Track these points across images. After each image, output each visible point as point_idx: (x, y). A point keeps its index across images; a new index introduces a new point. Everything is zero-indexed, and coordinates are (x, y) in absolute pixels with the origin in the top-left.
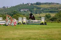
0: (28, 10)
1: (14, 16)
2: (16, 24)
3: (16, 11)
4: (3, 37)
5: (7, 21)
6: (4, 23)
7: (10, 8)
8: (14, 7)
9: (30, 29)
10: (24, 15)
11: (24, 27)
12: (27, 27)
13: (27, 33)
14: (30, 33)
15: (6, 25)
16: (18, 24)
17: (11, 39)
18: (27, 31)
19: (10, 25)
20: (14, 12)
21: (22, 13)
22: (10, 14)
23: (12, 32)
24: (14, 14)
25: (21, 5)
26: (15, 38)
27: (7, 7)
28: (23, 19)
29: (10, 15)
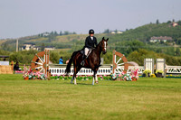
0: (170, 38)
1: (133, 56)
2: (137, 77)
3: (137, 41)
4: (104, 109)
5: (113, 68)
6: (108, 73)
7: (124, 34)
8: (132, 31)
9: (176, 91)
10: (158, 51)
11: (160, 85)
12: (168, 85)
13: (166, 100)
14: (176, 100)
15: (111, 78)
16: (144, 75)
17: (125, 115)
18: (167, 97)
19: (123, 79)
20: (134, 44)
21: (153, 46)
22: (122, 49)
23: (126, 97)
24: (133, 49)
25: (151, 25)
26: (134, 113)
27: (116, 31)
28: (155, 62)
29: (123, 51)
